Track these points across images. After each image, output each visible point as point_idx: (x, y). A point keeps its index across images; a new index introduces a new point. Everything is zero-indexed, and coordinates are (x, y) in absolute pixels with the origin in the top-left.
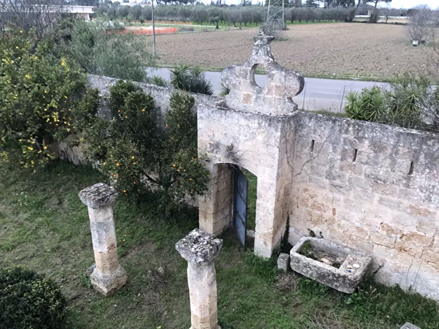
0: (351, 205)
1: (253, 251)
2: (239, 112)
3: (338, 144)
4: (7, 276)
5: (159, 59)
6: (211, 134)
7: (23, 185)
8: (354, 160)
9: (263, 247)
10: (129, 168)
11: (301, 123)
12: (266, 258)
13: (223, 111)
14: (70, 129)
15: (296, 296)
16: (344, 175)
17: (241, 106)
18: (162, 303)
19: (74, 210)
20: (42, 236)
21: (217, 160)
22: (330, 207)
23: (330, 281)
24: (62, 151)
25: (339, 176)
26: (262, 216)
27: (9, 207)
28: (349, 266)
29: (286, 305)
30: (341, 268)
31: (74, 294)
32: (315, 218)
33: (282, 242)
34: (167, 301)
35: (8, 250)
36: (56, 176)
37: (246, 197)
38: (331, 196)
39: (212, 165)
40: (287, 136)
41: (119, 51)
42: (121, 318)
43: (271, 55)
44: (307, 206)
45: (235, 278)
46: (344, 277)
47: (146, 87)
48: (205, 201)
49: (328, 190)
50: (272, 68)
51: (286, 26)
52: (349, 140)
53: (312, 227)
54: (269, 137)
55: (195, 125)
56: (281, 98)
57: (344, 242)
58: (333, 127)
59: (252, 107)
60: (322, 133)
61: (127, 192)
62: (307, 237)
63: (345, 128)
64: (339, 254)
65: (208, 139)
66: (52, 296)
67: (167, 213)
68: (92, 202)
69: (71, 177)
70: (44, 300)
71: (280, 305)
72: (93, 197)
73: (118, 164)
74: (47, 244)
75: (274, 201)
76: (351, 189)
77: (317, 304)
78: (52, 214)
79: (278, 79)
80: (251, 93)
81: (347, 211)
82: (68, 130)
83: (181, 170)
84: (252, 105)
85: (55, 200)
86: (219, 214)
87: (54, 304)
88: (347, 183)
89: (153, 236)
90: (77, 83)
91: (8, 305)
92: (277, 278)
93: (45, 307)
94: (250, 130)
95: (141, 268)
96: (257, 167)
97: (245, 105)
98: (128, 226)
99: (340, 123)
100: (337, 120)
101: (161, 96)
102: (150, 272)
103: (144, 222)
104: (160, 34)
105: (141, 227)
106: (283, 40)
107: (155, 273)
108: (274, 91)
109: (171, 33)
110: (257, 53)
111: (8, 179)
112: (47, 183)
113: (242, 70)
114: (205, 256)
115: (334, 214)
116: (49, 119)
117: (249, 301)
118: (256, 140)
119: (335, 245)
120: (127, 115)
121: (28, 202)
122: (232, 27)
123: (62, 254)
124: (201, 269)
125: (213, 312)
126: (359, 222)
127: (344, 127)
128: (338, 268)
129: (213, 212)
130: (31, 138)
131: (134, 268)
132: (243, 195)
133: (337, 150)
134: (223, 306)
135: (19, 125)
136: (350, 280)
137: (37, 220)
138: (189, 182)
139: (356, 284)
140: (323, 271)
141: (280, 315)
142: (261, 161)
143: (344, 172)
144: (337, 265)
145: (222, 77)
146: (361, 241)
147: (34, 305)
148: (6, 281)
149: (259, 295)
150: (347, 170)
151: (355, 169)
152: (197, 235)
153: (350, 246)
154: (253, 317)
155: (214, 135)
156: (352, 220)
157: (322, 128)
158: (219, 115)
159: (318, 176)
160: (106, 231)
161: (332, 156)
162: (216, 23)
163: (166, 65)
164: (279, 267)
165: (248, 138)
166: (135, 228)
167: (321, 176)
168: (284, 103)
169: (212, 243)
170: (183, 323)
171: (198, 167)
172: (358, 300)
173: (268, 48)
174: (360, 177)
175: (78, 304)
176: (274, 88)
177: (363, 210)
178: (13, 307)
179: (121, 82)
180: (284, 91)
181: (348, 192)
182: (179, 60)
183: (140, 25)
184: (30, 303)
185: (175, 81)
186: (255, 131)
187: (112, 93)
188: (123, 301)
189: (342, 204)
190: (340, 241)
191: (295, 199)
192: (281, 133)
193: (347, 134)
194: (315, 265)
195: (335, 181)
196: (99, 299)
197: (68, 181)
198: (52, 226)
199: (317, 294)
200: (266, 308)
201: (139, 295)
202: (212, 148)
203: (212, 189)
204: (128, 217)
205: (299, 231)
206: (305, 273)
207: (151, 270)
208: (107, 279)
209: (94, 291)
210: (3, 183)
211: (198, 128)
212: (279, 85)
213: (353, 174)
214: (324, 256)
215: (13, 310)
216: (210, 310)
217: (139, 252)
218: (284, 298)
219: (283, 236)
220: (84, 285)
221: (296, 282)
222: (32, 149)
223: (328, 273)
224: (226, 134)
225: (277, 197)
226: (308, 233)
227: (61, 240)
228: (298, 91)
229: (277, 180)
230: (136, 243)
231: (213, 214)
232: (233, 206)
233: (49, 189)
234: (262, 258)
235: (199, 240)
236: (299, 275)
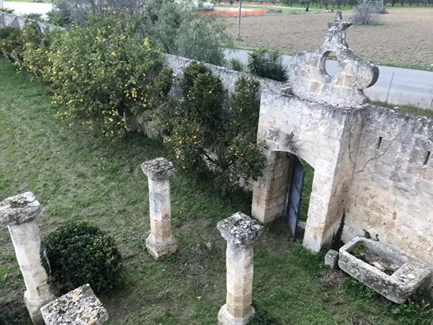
0: (415, 212)
1: (302, 243)
2: (303, 100)
3: (408, 144)
4: (76, 227)
5: (242, 41)
6: (272, 120)
7: (104, 152)
8: (425, 163)
9: (313, 240)
10: (190, 147)
11: (370, 117)
12: (315, 252)
13: (287, 98)
14: (146, 105)
15: (339, 294)
16: (411, 179)
17: (308, 95)
18: (205, 276)
19: (142, 179)
20: (113, 199)
21: (276, 147)
22: (391, 211)
23: (379, 287)
24: (139, 125)
25: (405, 179)
26: (315, 209)
27: (90, 170)
28: (402, 275)
29: (326, 301)
30: (393, 275)
31: (131, 253)
32: (372, 219)
33: (334, 238)
34: (209, 275)
35: (84, 206)
36: (131, 146)
37: (301, 187)
38: (393, 198)
39: (270, 152)
40: (352, 129)
41: (200, 32)
42: (166, 282)
43: (345, 42)
44: (365, 205)
45: (279, 266)
46: (395, 286)
47: (216, 69)
48: (260, 186)
49: (391, 191)
50: (344, 57)
51: (384, 9)
52: (422, 141)
53: (368, 229)
54: (331, 128)
55: (257, 110)
56: (351, 89)
57: (402, 249)
58: (405, 125)
59: (319, 96)
60: (392, 130)
61: (187, 169)
62: (361, 238)
63: (419, 127)
64: (395, 261)
65: (268, 125)
66: (109, 251)
67: (223, 193)
68: (151, 173)
69: (144, 149)
70: (103, 253)
71: (320, 300)
72: (153, 170)
73: (181, 142)
74: (116, 206)
75: (330, 196)
76: (417, 194)
77: (360, 308)
78: (124, 180)
79: (349, 69)
80: (319, 82)
81: (410, 217)
82: (145, 105)
83: (237, 153)
84: (319, 94)
85: (127, 169)
86: (273, 200)
87: (110, 258)
88: (414, 187)
89: (207, 213)
90: (157, 62)
91: (73, 252)
92: (322, 273)
93: (103, 259)
94: (313, 119)
95: (191, 240)
96: (315, 159)
97: (312, 93)
98: (186, 200)
99: (413, 121)
100: (411, 118)
101: (229, 79)
102: (198, 245)
103: (201, 198)
104: (247, 15)
105: (198, 203)
106: (379, 25)
107: (203, 247)
108: (344, 82)
109: (259, 14)
110: (330, 40)
111: (93, 144)
112: (123, 152)
113: (312, 57)
114: (242, 239)
115: (394, 218)
116: (128, 95)
117: (288, 290)
118: (318, 131)
119: (391, 251)
120: (195, 95)
121: (106, 167)
122: (324, 10)
123: (126, 217)
124: (239, 251)
125: (247, 293)
126: (422, 230)
127: (417, 126)
128: (390, 275)
129: (266, 198)
130: (113, 110)
131: (185, 239)
132: (298, 186)
133: (406, 151)
134: (262, 290)
135: (104, 97)
136: (401, 290)
137: (110, 183)
138: (244, 166)
139: (407, 295)
140: (372, 275)
141: (318, 310)
142: (321, 154)
143: (411, 175)
144: (389, 272)
145: (292, 63)
146: (422, 251)
147: (94, 256)
148: (74, 232)
149: (301, 286)
150: (415, 173)
151: (425, 173)
152: (239, 218)
153: (408, 255)
154: (290, 307)
155: (275, 122)
156: (415, 227)
157: (393, 125)
158: (282, 102)
159: (382, 176)
160: (162, 202)
161: (400, 157)
162: (306, 5)
163: (248, 48)
164: (326, 263)
165: (309, 128)
166: (192, 202)
167: (385, 176)
168: (354, 94)
169: (252, 228)
170: (221, 299)
171: (255, 152)
172: (406, 312)
173: (343, 35)
174: (429, 182)
175: (132, 262)
176: (345, 78)
177: (429, 219)
178: (78, 255)
179: (194, 63)
180: (354, 81)
181: (413, 197)
182: (261, 43)
183: (229, 6)
184: (91, 253)
185: (251, 64)
186: (317, 121)
187: (185, 74)
188: (171, 267)
189: (405, 209)
190: (397, 248)
191: (353, 197)
192: (345, 126)
193: (421, 134)
194: (364, 267)
195: (399, 184)
196: (151, 262)
197: (140, 153)
198: (121, 190)
199: (362, 298)
200: (305, 300)
201: (186, 264)
202: (272, 135)
203: (267, 175)
204: (188, 191)
205: (353, 230)
206: (352, 274)
207: (200, 243)
208: (159, 245)
209: (148, 254)
210: (88, 148)
211: (260, 114)
212: (350, 75)
213: (421, 178)
214: (377, 260)
215: (76, 257)
216: (245, 291)
217: (192, 226)
218: (326, 294)
219: (336, 233)
220: (140, 247)
221: (341, 281)
222: (112, 120)
223: (377, 278)
224: (287, 122)
225: (333, 192)
226: (363, 233)
227: (127, 204)
228: (370, 82)
229: (335, 174)
230: (191, 216)
231: (266, 200)
232: (288, 196)
233: (124, 158)
234: (310, 251)
235: (240, 223)
236: (347, 275)
